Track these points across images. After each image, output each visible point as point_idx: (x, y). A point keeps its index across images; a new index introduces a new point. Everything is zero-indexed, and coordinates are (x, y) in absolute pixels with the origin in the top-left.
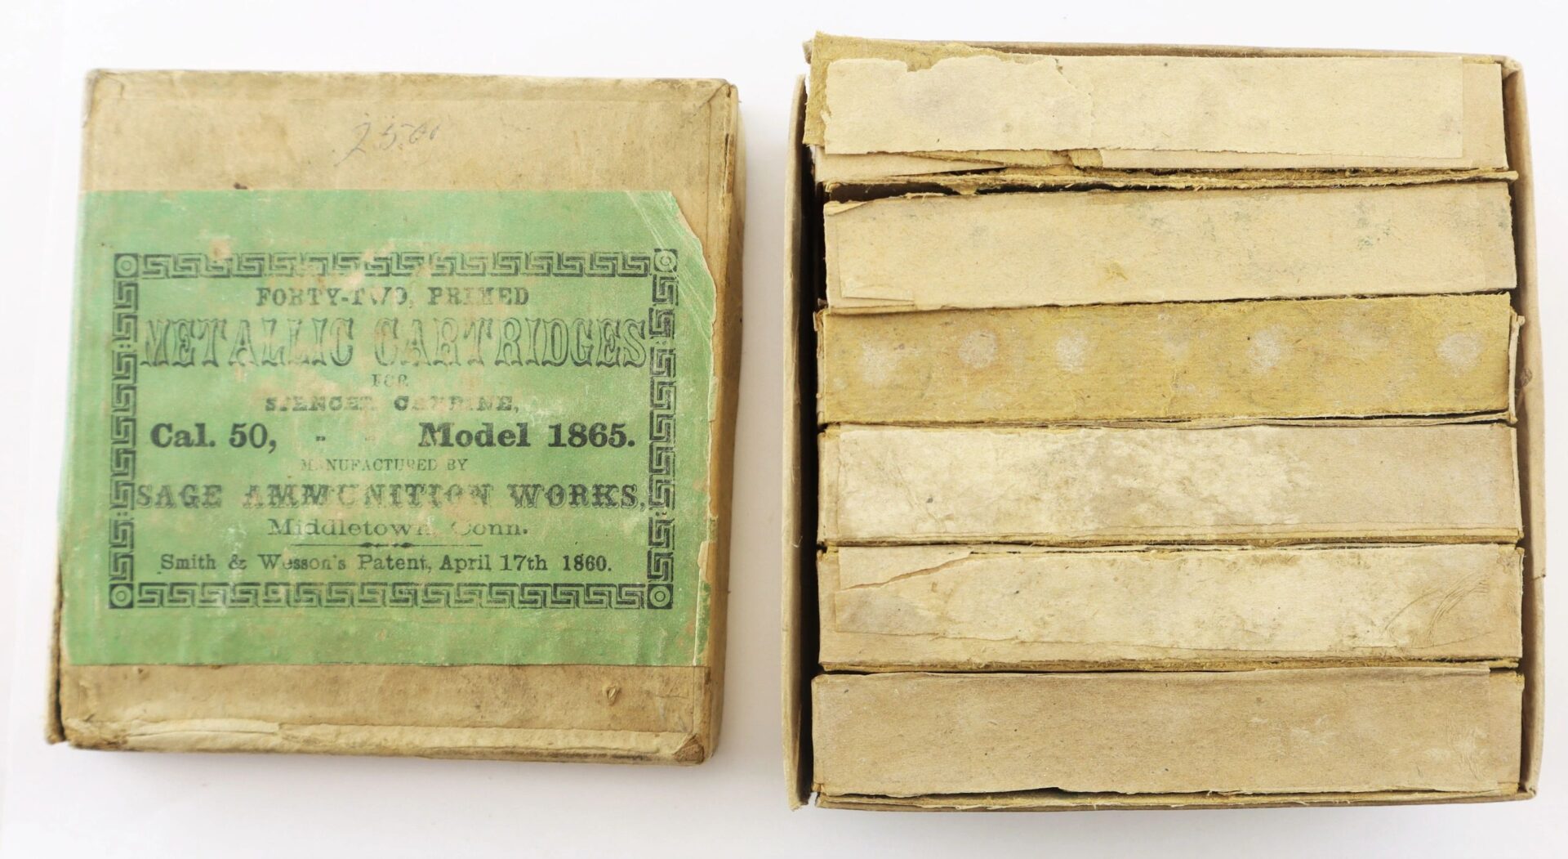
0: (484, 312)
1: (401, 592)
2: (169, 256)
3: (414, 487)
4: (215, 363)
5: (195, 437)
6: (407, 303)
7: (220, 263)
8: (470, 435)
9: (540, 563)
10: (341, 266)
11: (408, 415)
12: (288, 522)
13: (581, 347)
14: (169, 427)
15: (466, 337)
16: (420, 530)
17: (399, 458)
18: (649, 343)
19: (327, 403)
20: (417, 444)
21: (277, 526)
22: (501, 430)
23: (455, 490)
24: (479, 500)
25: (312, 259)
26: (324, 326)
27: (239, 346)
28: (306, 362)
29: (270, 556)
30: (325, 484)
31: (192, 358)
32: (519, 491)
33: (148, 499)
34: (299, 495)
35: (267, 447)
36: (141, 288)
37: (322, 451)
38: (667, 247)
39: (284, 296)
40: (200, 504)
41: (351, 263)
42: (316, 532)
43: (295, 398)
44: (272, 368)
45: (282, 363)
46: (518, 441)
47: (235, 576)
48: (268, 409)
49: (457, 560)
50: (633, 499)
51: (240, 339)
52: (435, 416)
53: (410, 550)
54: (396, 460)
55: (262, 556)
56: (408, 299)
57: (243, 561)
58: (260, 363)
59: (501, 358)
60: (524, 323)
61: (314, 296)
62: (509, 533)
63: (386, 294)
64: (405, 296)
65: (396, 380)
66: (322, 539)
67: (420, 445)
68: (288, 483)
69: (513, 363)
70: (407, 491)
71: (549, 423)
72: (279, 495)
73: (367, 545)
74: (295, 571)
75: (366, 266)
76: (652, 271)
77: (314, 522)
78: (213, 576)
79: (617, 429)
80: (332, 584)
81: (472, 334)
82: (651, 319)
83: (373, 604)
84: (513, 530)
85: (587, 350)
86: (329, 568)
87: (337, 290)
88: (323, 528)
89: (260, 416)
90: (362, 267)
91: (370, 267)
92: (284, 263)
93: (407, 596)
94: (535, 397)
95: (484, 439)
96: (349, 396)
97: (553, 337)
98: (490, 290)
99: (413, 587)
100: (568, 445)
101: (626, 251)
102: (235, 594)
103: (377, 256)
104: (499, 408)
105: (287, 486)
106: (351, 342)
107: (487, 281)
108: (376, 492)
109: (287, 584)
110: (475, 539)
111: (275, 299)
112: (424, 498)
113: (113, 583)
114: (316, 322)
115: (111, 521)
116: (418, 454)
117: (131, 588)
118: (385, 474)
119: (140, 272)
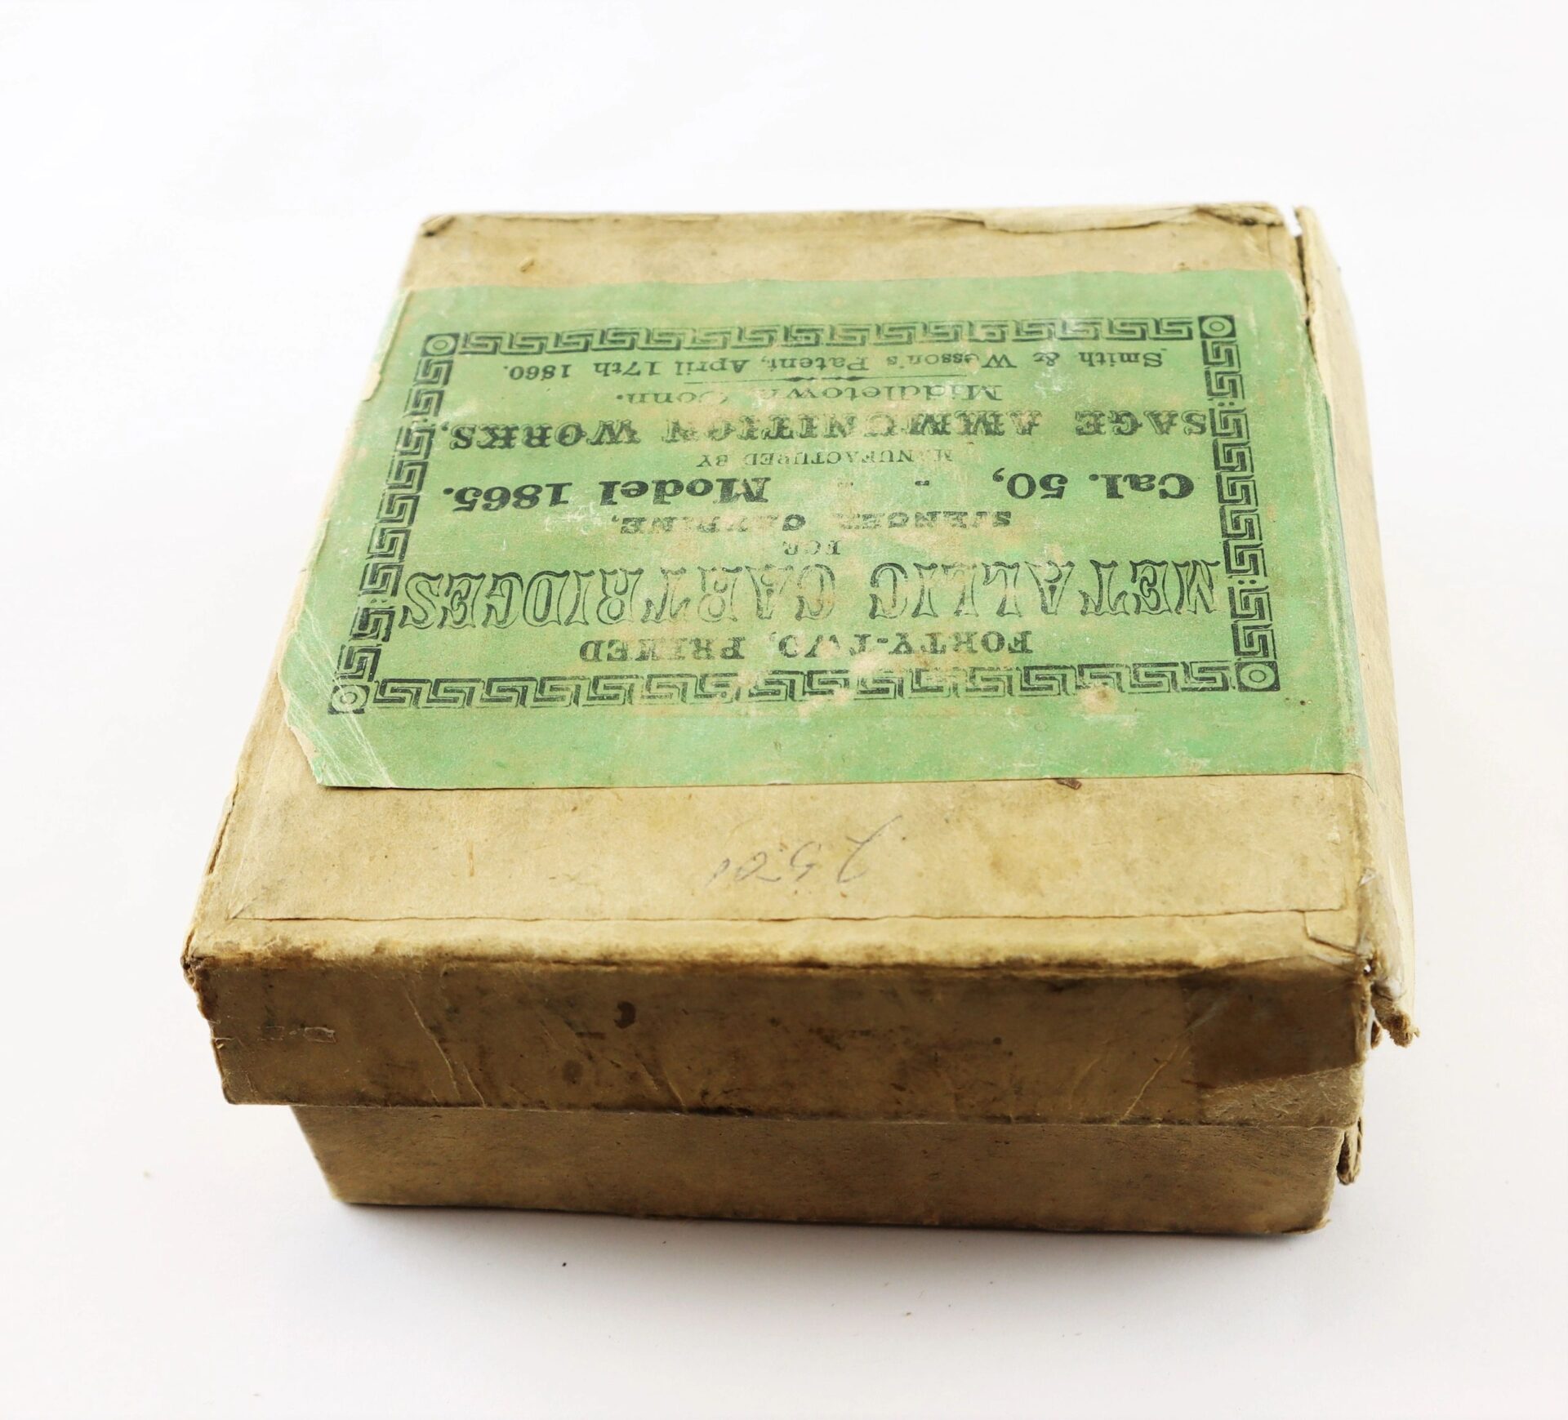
0: (652, 631)
1: (808, 338)
2: (1184, 689)
3: (780, 435)
4: (1096, 565)
5: (1123, 487)
6: (778, 638)
7: (1098, 682)
8: (691, 490)
9: (603, 369)
10: (888, 682)
11: (784, 511)
12: (971, 397)
13: (507, 595)
14: (1164, 494)
15: (687, 601)
16: (774, 394)
17: (801, 467)
18: (398, 603)
19: (912, 521)
20: (773, 480)
21: (988, 394)
22: (643, 496)
23: (718, 435)
24: (683, 425)
25: (939, 689)
26: (919, 607)
27: (1059, 584)
28: (946, 568)
29: (999, 366)
30: (914, 436)
31: (1135, 571)
32: (624, 436)
33: (1189, 419)
34: (956, 424)
35: (1007, 475)
36: (1231, 650)
37: (922, 470)
38: (344, 716)
39: (985, 642)
40: (1108, 414)
41: (870, 685)
42: (929, 389)
43: (964, 526)
44: (1002, 559)
45: (987, 567)
46: (618, 488)
47: (1048, 347)
48: (1008, 514)
49: (723, 368)
50: (458, 434)
51: (1057, 594)
52: (742, 509)
53: (789, 376)
54: (806, 462)
55: (1010, 365)
56: (777, 644)
57: (1041, 360)
58: (1022, 565)
59: (632, 579)
60: (591, 616)
61: (934, 644)
62: (643, 396)
63: (813, 649)
64: (782, 645)
65: (801, 549)
66: (920, 383)
67: (767, 479)
68: (973, 436)
69: (615, 572)
70: (791, 432)
71: (567, 506)
72: (986, 424)
73: (852, 379)
74: (960, 352)
75: (847, 682)
76: (373, 686)
77: (931, 397)
78: (1081, 346)
79: (467, 505)
80: (909, 342)
81: (676, 604)
82: (388, 629)
83: (848, 327)
84: (637, 398)
85: (497, 591)
86: (911, 358)
87: (897, 651)
88: (918, 390)
89: (1016, 506)
90: (853, 681)
91: (842, 682)
92: (988, 685)
93: (799, 335)
94: (585, 533)
95: (670, 488)
96: (878, 529)
97: (548, 604)
98: (643, 657)
99: (789, 343)
100: (543, 486)
101: (412, 709)
102: (1050, 331)
103: (828, 696)
104: (642, 520)
105: (975, 433)
106: (874, 591)
107: (646, 668)
108: (836, 429)
109: (970, 340)
110: (694, 389)
111: (1001, 640)
112: (765, 424)
113: (1232, 339)
114: (931, 613)
115: (1243, 397)
116: (774, 470)
117: (1204, 335)
118: (823, 448)
119: (1233, 669)
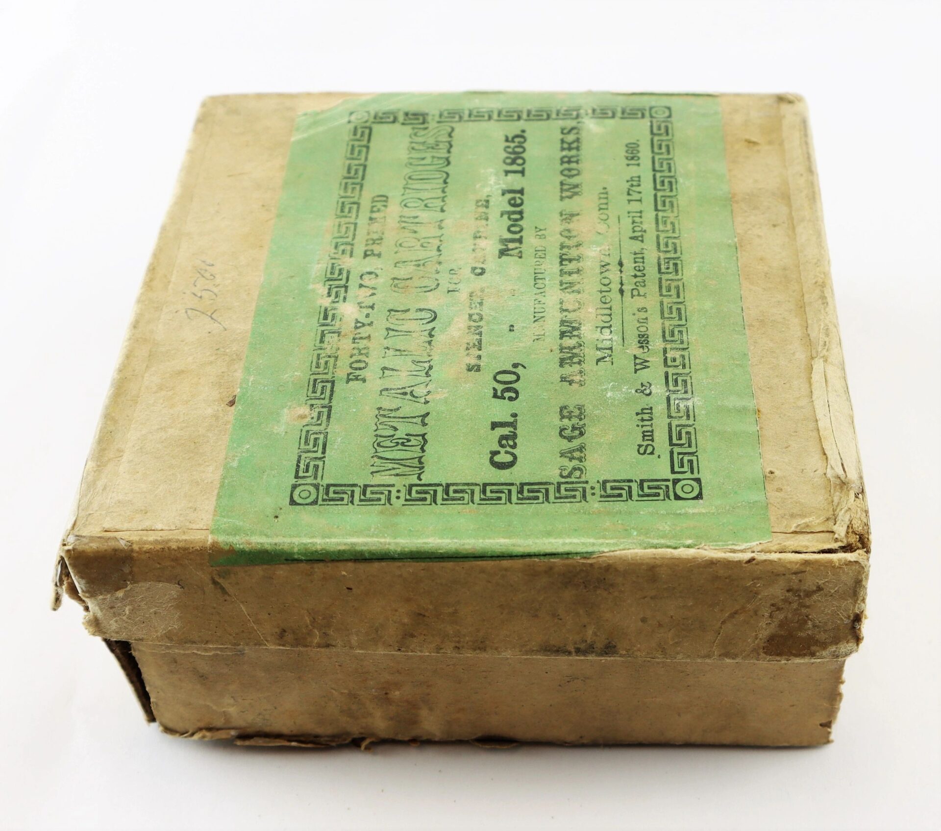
0: (392, 220)
1: (668, 268)
2: (300, 456)
3: (563, 260)
4: (425, 416)
5: (504, 431)
6: (377, 271)
7: (315, 415)
8: (513, 226)
9: (633, 180)
10: (333, 320)
11: (489, 266)
12: (598, 349)
13: (433, 163)
14: (495, 453)
15: (415, 232)
16: (604, 255)
17: (532, 271)
18: (432, 125)
19: (475, 324)
20: (520, 260)
21: (604, 358)
22: (508, 206)
23: (565, 233)
24: (575, 218)
25: (322, 342)
26: (394, 330)
27: (408, 397)
28: (430, 343)
29: (636, 364)
30: (558, 322)
31: (417, 436)
32: (567, 194)
33: (575, 469)
34: (569, 342)
35: (519, 370)
36: (333, 482)
37: (524, 327)
38: (347, 117)
39: (359, 361)
40: (581, 423)
41: (331, 312)
42: (609, 327)
43: (467, 349)
44: (435, 368)
46: (517, 195)
47: (658, 390)
48: (478, 370)
49: (634, 231)
50: (574, 129)
51: (400, 396)
52: (491, 246)
53: (624, 261)
54: (535, 273)
55: (636, 371)
56: (372, 271)
57: (642, 385)
58: (429, 379)
59: (437, 209)
60: (408, 196)
61: (361, 338)
62: (607, 198)
63: (366, 287)
64: (370, 273)
65: (455, 276)
66: (616, 323)
67: (520, 257)
68: (558, 351)
69: (444, 201)
70: (566, 265)
71: (502, 177)
72: (571, 358)
73: (622, 292)
74: (651, 343)
75: (335, 302)
76: (367, 124)
77: (599, 329)
78: (660, 409)
79: (510, 140)
80: (663, 318)
81: (413, 228)
83: (681, 287)
84: (603, 196)
85: (436, 160)
86: (646, 319)
87: (358, 322)
88: (606, 322)
89: (485, 375)
90: (336, 305)
91: (337, 300)
92: (322, 364)
93: (671, 264)
94: (477, 186)
95: (516, 216)
96: (468, 309)
97: (421, 179)
98: (371, 219)
99: (662, 260)
100: (523, 166)
101: (347, 140)
102: (678, 391)
103: (326, 295)
104: (487, 207)
105: (562, 352)
106: (413, 310)
107: (362, 221)
108: (568, 285)
109: (665, 349)
110: (613, 220)
111: (359, 369)
112: (574, 252)
113: (672, 497)
114: (389, 336)
115: (600, 501)
116: (530, 260)
117: (675, 481)
118: (549, 280)
119: (314, 482)
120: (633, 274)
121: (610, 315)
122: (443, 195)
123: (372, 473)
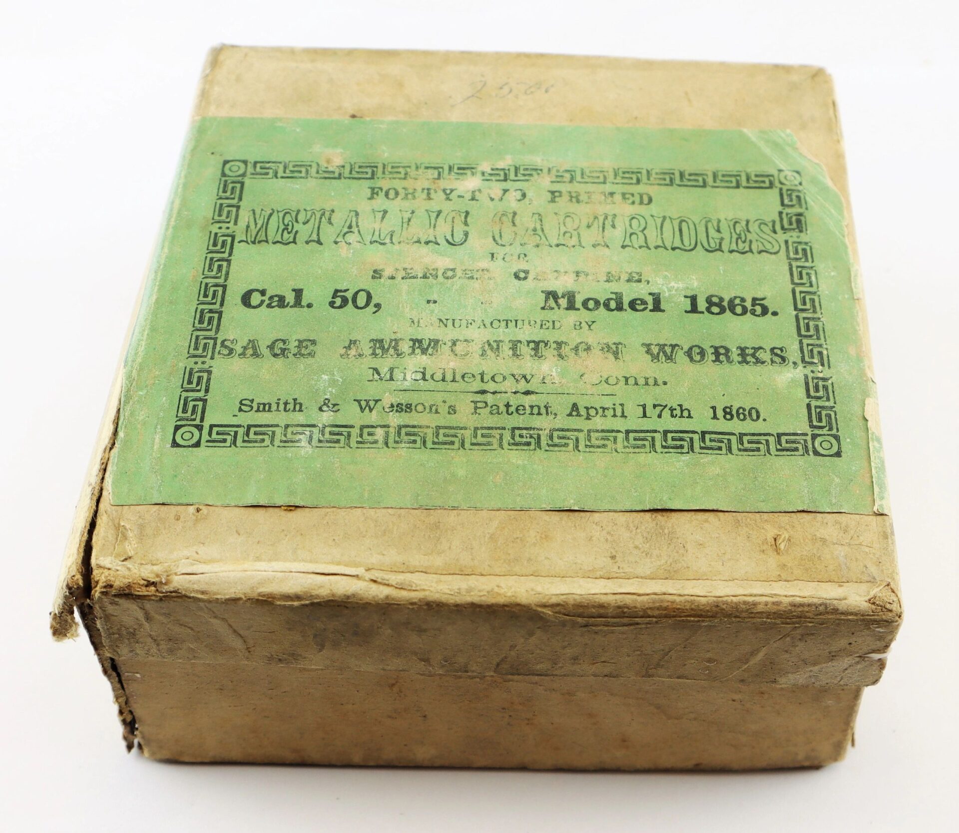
0: (609, 209)
1: (521, 436)
2: (280, 163)
3: (537, 343)
4: (319, 242)
5: (290, 298)
6: (527, 201)
7: (331, 169)
8: (597, 303)
9: (683, 412)
10: (458, 174)
11: (529, 284)
12: (391, 370)
13: (710, 238)
14: (263, 293)
15: (589, 227)
16: (544, 378)
17: (519, 318)
18: (781, 237)
19: (440, 273)
20: (539, 308)
21: (379, 374)
22: (631, 299)
23: (583, 346)
24: (611, 356)
25: (427, 168)
26: (438, 216)
27: (346, 230)
28: (419, 242)
29: (367, 401)
30: (436, 338)
31: (295, 238)
32: (655, 350)
33: (231, 351)
34: (405, 347)
35: (371, 308)
36: (246, 185)
37: (432, 312)
38: (789, 168)
39: (397, 194)
40: (290, 355)
41: (468, 172)
42: (424, 379)
43: (405, 269)
44: (381, 247)
45: (392, 243)
46: (650, 307)
47: (327, 417)
48: (373, 277)
49: (587, 408)
50: (783, 359)
51: (348, 224)
52: (560, 285)
53: (533, 397)
54: (516, 321)
55: (359, 401)
56: (527, 197)
57: (334, 405)
58: (368, 243)
59: (627, 242)
60: (650, 221)
61: (429, 194)
62: (647, 384)
63: (504, 194)
64: (524, 195)
65: (516, 257)
66: (430, 385)
67: (543, 308)
68: (393, 338)
69: (640, 247)
70: (528, 345)
71: (684, 293)
72: (382, 348)
73: (483, 392)
74: (397, 414)
75: (483, 174)
76: (777, 184)
77: (422, 370)
78: (300, 418)
79: (757, 302)
80: (438, 428)
81: (595, 225)
82: (781, 220)
83: (489, 447)
84: (651, 381)
85: (718, 241)
86: (437, 412)
87: (452, 191)
88: (432, 377)
89: (366, 283)
90: (479, 175)
91: (486, 174)
92: (399, 170)
93: (528, 440)
94: (666, 273)
95: (613, 305)
96: (464, 268)
97: (681, 230)
98: (612, 194)
99: (536, 432)
100: (706, 312)
101: (749, 170)
102: (323, 435)
103: (494, 167)
104: (628, 281)
105: (391, 340)
106: (466, 228)
107: (608, 188)
108: (494, 347)
109: (388, 426)
110: (608, 389)
111: (387, 195)
112: (549, 353)
113: (179, 423)
114: (430, 213)
115: (186, 368)
116: (540, 316)
117: (200, 428)
118: (504, 332)
119: (248, 173)
120: (511, 403)
121: (443, 380)
122: (651, 246)
123: (254, 211)
